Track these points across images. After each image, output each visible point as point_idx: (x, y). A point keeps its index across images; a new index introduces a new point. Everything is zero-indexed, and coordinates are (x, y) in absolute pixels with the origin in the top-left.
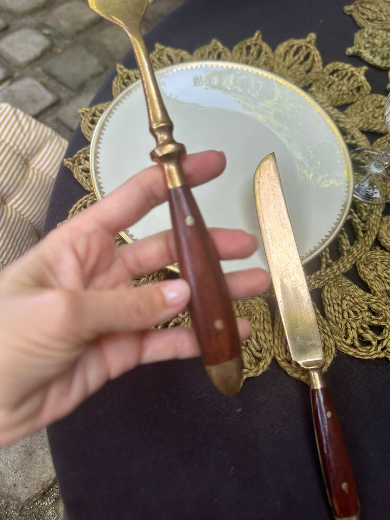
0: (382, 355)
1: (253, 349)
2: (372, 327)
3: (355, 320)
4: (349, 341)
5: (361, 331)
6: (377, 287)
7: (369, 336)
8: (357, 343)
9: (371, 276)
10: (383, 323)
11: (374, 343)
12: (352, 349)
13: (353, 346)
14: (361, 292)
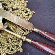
0: (32, 14)
1: (16, 40)
2: (26, 12)
3: (23, 14)
4: (26, 18)
5: (25, 15)
6: (19, 7)
7: (27, 14)
8: (27, 17)
9: (16, 6)
10: (26, 10)
11: (29, 14)
12: (28, 19)
13: (27, 18)
14: (18, 10)
